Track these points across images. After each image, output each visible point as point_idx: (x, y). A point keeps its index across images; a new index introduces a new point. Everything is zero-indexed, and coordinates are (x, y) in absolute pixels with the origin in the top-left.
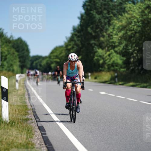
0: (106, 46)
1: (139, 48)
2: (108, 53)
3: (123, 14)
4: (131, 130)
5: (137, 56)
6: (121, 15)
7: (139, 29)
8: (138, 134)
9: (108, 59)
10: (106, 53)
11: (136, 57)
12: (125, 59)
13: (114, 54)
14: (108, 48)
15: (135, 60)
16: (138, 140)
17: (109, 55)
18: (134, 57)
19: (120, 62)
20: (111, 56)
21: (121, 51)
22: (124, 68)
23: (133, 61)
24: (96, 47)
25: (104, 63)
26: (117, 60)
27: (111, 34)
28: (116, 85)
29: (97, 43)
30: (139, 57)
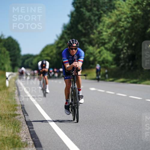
0: (96, 43)
1: (129, 45)
2: (99, 50)
3: (113, 11)
4: (119, 124)
5: (127, 52)
6: (111, 12)
7: (129, 25)
8: (125, 126)
9: (98, 56)
10: (96, 50)
11: (127, 54)
12: (114, 55)
13: (105, 51)
14: (98, 45)
15: (125, 56)
16: (125, 132)
17: (100, 52)
18: (124, 53)
19: (110, 58)
20: (102, 53)
21: (112, 48)
22: (114, 65)
23: (123, 57)
24: (86, 44)
25: (95, 60)
26: (107, 57)
27: (101, 31)
28: (107, 81)
29: (87, 40)
30: (129, 53)
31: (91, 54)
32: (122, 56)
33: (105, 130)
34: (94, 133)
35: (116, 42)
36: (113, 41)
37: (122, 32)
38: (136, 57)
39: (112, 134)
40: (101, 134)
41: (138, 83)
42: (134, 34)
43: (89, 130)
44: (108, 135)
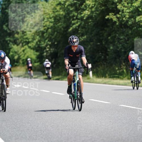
0: (21, 42)
1: (52, 43)
2: (23, 49)
4: (43, 118)
5: (50, 50)
7: (52, 24)
8: (49, 121)
9: (22, 54)
10: (20, 49)
11: (49, 52)
12: (38, 53)
13: (28, 50)
14: (22, 44)
15: (48, 54)
16: (49, 127)
17: (24, 51)
18: (47, 51)
19: (34, 57)
20: (25, 52)
21: (35, 46)
22: (38, 62)
24: (11, 43)
25: (19, 58)
26: (31, 55)
27: (25, 31)
29: (12, 39)
30: (52, 52)
31: (16, 52)
32: (45, 54)
33: (30, 124)
34: (19, 128)
35: (40, 41)
36: (37, 40)
37: (45, 31)
38: (59, 55)
39: (36, 128)
40: (26, 128)
41: (60, 79)
42: (56, 33)
43: (14, 125)
44: (32, 130)
